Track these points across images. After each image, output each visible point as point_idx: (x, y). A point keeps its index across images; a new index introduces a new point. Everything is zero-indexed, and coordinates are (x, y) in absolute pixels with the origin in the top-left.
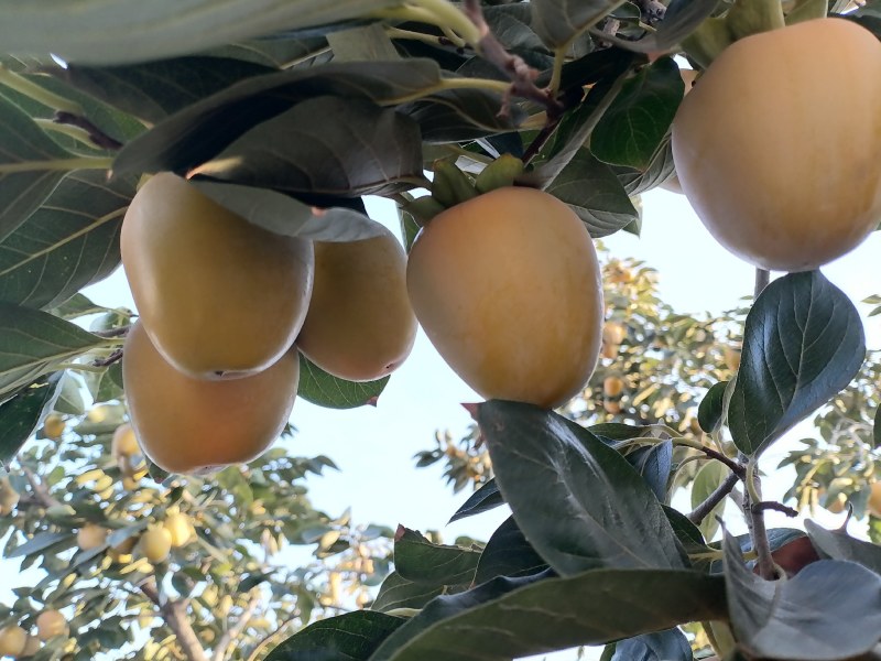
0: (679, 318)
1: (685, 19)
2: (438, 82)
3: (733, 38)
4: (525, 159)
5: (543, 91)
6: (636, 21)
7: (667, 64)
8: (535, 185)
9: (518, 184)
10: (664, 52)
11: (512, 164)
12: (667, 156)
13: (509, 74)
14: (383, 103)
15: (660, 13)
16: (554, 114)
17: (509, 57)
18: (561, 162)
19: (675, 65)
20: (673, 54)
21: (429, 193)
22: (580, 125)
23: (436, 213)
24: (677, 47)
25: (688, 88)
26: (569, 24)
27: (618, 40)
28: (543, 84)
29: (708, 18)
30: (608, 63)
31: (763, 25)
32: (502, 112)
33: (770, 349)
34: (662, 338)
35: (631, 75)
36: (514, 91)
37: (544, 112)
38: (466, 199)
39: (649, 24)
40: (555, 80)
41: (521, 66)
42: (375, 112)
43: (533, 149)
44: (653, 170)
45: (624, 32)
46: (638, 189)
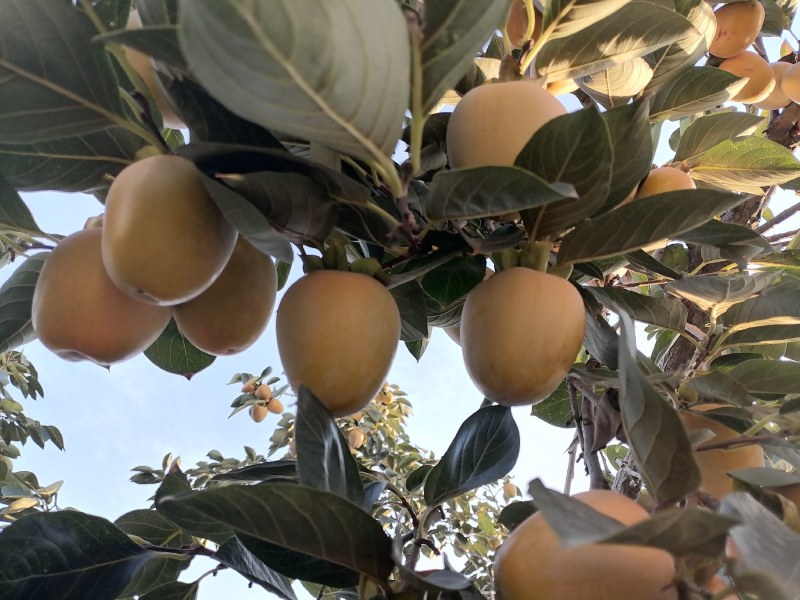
0: (410, 449)
1: (500, 242)
2: (365, 202)
3: (519, 264)
4: (384, 266)
5: (413, 236)
6: (476, 228)
7: (482, 261)
8: (385, 283)
9: (376, 277)
10: (483, 253)
11: (375, 265)
12: (457, 312)
13: (403, 219)
14: (332, 196)
15: (490, 230)
16: (412, 251)
17: (408, 211)
18: (405, 278)
19: (485, 263)
20: (488, 256)
21: (321, 256)
22: (423, 265)
23: (318, 268)
24: (490, 254)
25: (486, 278)
26: (444, 212)
27: (462, 232)
28: (416, 232)
29: (511, 248)
30: (450, 241)
31: (535, 266)
32: (389, 235)
33: (468, 445)
34: (391, 460)
35: (460, 255)
36: (400, 229)
37: (407, 248)
38: (342, 270)
39: (482, 232)
40: (423, 234)
41: (412, 219)
42: (325, 197)
43: (389, 264)
44: (448, 315)
45: (466, 229)
46: (433, 323)
